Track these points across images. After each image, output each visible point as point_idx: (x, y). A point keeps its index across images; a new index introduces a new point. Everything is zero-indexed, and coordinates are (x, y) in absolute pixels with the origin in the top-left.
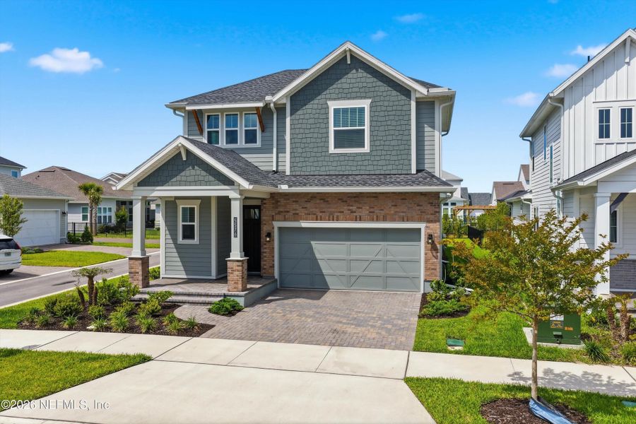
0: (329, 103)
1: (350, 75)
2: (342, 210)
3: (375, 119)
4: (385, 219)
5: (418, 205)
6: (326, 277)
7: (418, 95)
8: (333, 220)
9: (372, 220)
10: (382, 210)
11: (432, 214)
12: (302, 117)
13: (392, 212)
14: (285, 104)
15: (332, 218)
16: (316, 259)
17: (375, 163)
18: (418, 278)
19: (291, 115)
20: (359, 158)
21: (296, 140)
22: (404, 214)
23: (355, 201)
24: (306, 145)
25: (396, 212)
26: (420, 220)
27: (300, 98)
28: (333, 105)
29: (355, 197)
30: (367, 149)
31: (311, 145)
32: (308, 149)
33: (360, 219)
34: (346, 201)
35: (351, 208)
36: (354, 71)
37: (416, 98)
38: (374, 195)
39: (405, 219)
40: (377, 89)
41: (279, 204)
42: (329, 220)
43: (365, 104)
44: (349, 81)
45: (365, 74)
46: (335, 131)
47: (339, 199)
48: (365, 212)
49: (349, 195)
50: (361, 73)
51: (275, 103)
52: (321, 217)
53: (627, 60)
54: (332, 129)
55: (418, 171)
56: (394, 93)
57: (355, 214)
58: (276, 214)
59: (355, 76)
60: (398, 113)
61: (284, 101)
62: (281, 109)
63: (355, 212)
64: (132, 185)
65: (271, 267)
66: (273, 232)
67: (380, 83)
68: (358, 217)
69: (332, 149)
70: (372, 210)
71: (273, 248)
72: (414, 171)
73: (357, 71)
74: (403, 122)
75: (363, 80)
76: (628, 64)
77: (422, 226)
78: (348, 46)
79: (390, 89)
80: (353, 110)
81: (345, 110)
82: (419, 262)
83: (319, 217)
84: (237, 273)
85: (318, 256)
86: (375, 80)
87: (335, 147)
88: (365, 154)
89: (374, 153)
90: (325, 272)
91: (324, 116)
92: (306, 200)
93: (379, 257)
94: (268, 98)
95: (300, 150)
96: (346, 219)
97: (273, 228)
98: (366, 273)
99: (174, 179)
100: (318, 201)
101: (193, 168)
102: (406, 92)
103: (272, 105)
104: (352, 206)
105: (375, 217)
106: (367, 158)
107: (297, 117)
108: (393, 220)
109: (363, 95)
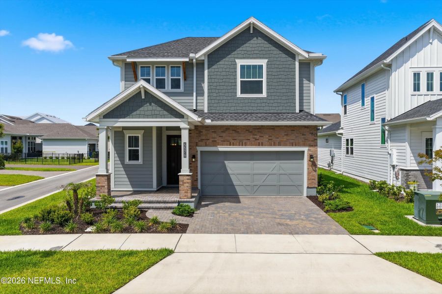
0: (237, 61)
1: (252, 42)
2: (249, 138)
3: (270, 73)
4: (279, 145)
5: (303, 135)
6: (236, 187)
7: (300, 58)
8: (242, 145)
9: (270, 145)
10: (277, 138)
11: (312, 141)
12: (217, 70)
13: (285, 140)
14: (204, 60)
15: (241, 144)
16: (228, 174)
17: (270, 105)
18: (302, 186)
19: (208, 68)
20: (259, 101)
21: (212, 87)
22: (293, 141)
23: (258, 132)
24: (220, 91)
25: (287, 139)
26: (304, 145)
27: (215, 56)
28: (240, 62)
29: (258, 129)
30: (264, 94)
31: (224, 91)
32: (221, 94)
33: (262, 145)
34: (252, 132)
35: (255, 137)
36: (255, 39)
37: (299, 60)
38: (272, 127)
39: (294, 144)
40: (271, 52)
41: (201, 133)
42: (239, 145)
43: (263, 62)
44: (251, 46)
45: (263, 41)
46: (241, 81)
47: (247, 130)
48: (265, 139)
49: (254, 127)
50: (260, 40)
51: (196, 59)
52: (233, 143)
53: (431, 41)
54: (239, 80)
55: (300, 111)
56: (284, 55)
57: (258, 141)
58: (199, 141)
59: (256, 42)
60: (287, 70)
61: (203, 58)
62: (200, 64)
63: (258, 140)
64: (98, 118)
65: (195, 180)
66: (197, 155)
67: (274, 48)
68: (261, 143)
69: (239, 95)
70: (270, 138)
71: (197, 167)
72: (297, 111)
73: (257, 38)
74: (290, 76)
75: (262, 45)
76: (431, 43)
77: (306, 149)
78: (252, 20)
79: (281, 52)
80: (254, 67)
81: (249, 67)
82: (302, 174)
83: (232, 143)
84: (187, 185)
85: (230, 172)
86: (270, 46)
87: (241, 93)
88: (263, 98)
89: (270, 98)
90: (235, 183)
91: (233, 70)
92: (222, 131)
93: (274, 172)
94: (192, 55)
95: (215, 95)
96: (252, 145)
97: (197, 152)
98: (265, 183)
100: (231, 132)
101: (150, 105)
102: (292, 55)
103: (194, 60)
104: (256, 135)
105: (273, 143)
106: (265, 101)
107: (213, 70)
108: (285, 145)
109: (261, 56)
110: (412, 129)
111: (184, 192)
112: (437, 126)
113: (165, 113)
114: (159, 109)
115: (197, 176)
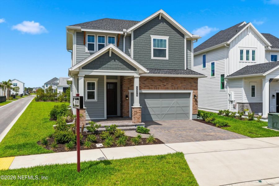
0: (151, 36)
1: (160, 25)
2: (160, 85)
3: (171, 45)
4: (178, 89)
5: (190, 83)
6: (151, 115)
7: (187, 37)
8: (156, 89)
9: (172, 89)
10: (176, 85)
11: (195, 87)
12: (139, 41)
13: (181, 86)
14: (131, 34)
15: (156, 88)
16: (147, 107)
17: (170, 64)
18: (189, 113)
19: (134, 39)
20: (164, 62)
21: (136, 52)
22: (185, 87)
23: (166, 81)
24: (141, 54)
25: (182, 86)
26: (191, 89)
27: (138, 32)
28: (153, 37)
29: (166, 79)
30: (167, 58)
31: (143, 55)
32: (141, 56)
33: (168, 89)
34: (162, 81)
35: (164, 84)
36: (162, 23)
37: (187, 38)
38: (174, 78)
39: (185, 89)
40: (171, 32)
41: (132, 81)
42: (155, 89)
43: (166, 38)
44: (159, 27)
45: (166, 25)
46: (154, 49)
47: (159, 80)
48: (169, 85)
49: (164, 78)
50: (165, 24)
51: (127, 33)
52: (151, 88)
53: (248, 33)
54: (152, 48)
55: (187, 69)
56: (178, 35)
57: (166, 87)
58: (130, 86)
59: (162, 25)
60: (180, 44)
62: (129, 36)
63: (166, 86)
64: (78, 68)
66: (129, 95)
67: (172, 30)
68: (167, 88)
69: (152, 57)
70: (172, 85)
71: (129, 103)
72: (185, 69)
73: (163, 23)
74: (181, 48)
75: (166, 27)
76: (248, 34)
77: (191, 92)
78: (161, 11)
79: (176, 33)
80: (161, 40)
81: (158, 40)
82: (189, 107)
83: (150, 88)
84: (139, 114)
85: (148, 106)
86: (170, 28)
87: (154, 57)
88: (166, 60)
89: (170, 60)
90: (151, 113)
91: (149, 42)
92: (144, 80)
93: (174, 105)
94: (124, 30)
95: (138, 57)
96: (162, 89)
97: (129, 93)
98: (169, 113)
99: (104, 66)
100: (150, 81)
101: (115, 61)
102: (182, 35)
104: (164, 83)
105: (174, 88)
106: (167, 62)
107: (137, 41)
108: (181, 89)
109: (166, 34)
110: (245, 80)
111: (137, 119)
112: (266, 79)
113: (125, 67)
114: (120, 64)
115: (129, 109)
